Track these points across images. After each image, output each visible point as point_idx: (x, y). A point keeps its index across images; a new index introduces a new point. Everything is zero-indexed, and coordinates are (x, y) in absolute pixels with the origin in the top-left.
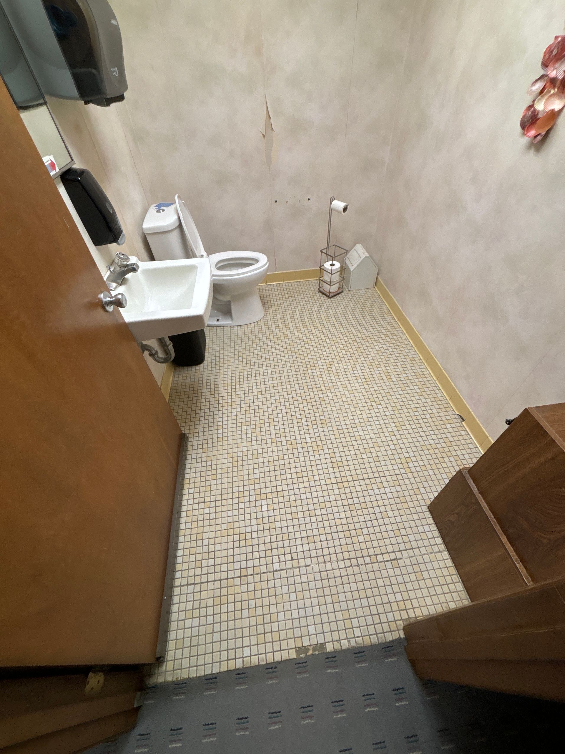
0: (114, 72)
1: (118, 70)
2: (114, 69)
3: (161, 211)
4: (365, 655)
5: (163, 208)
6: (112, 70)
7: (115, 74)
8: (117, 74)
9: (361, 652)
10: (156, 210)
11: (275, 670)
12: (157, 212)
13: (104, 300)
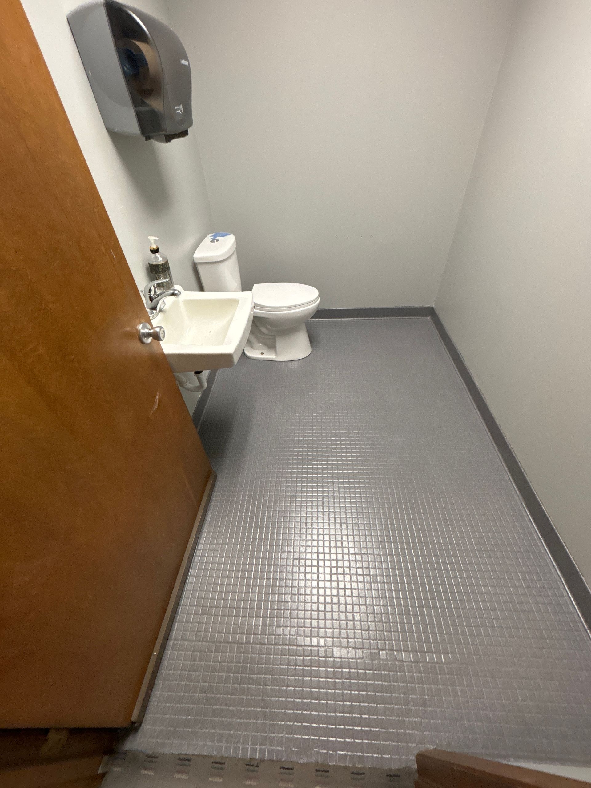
0: (178, 109)
1: (183, 107)
2: (178, 107)
3: (215, 241)
4: (364, 779)
5: (218, 238)
6: (176, 108)
7: (179, 111)
8: (181, 111)
9: (360, 774)
10: (211, 240)
11: (256, 768)
12: (211, 241)
13: (142, 331)
